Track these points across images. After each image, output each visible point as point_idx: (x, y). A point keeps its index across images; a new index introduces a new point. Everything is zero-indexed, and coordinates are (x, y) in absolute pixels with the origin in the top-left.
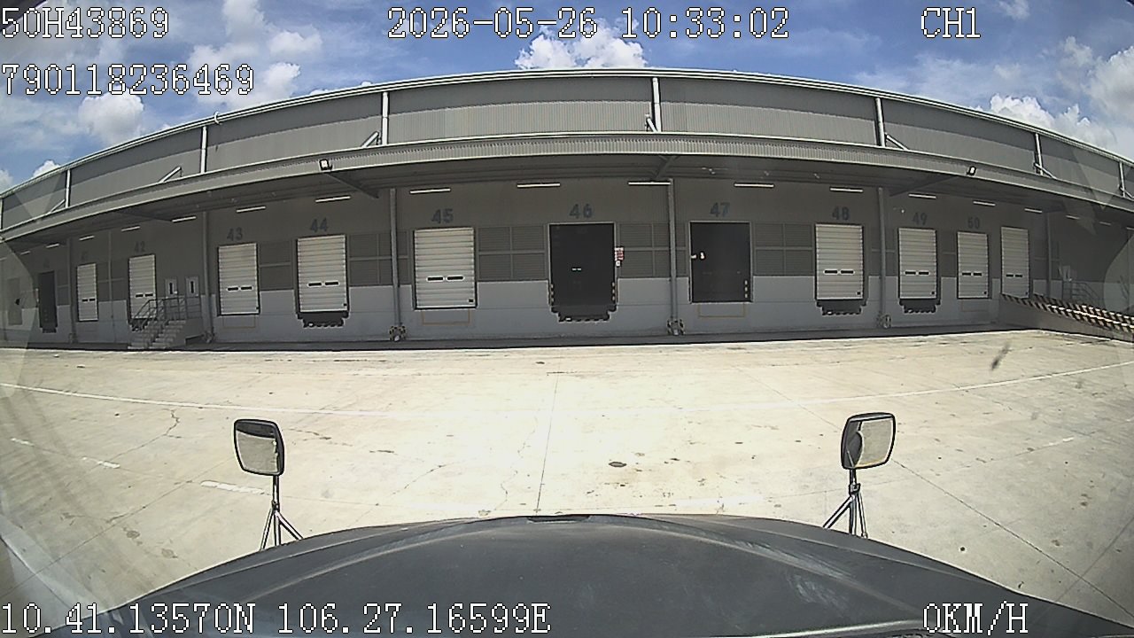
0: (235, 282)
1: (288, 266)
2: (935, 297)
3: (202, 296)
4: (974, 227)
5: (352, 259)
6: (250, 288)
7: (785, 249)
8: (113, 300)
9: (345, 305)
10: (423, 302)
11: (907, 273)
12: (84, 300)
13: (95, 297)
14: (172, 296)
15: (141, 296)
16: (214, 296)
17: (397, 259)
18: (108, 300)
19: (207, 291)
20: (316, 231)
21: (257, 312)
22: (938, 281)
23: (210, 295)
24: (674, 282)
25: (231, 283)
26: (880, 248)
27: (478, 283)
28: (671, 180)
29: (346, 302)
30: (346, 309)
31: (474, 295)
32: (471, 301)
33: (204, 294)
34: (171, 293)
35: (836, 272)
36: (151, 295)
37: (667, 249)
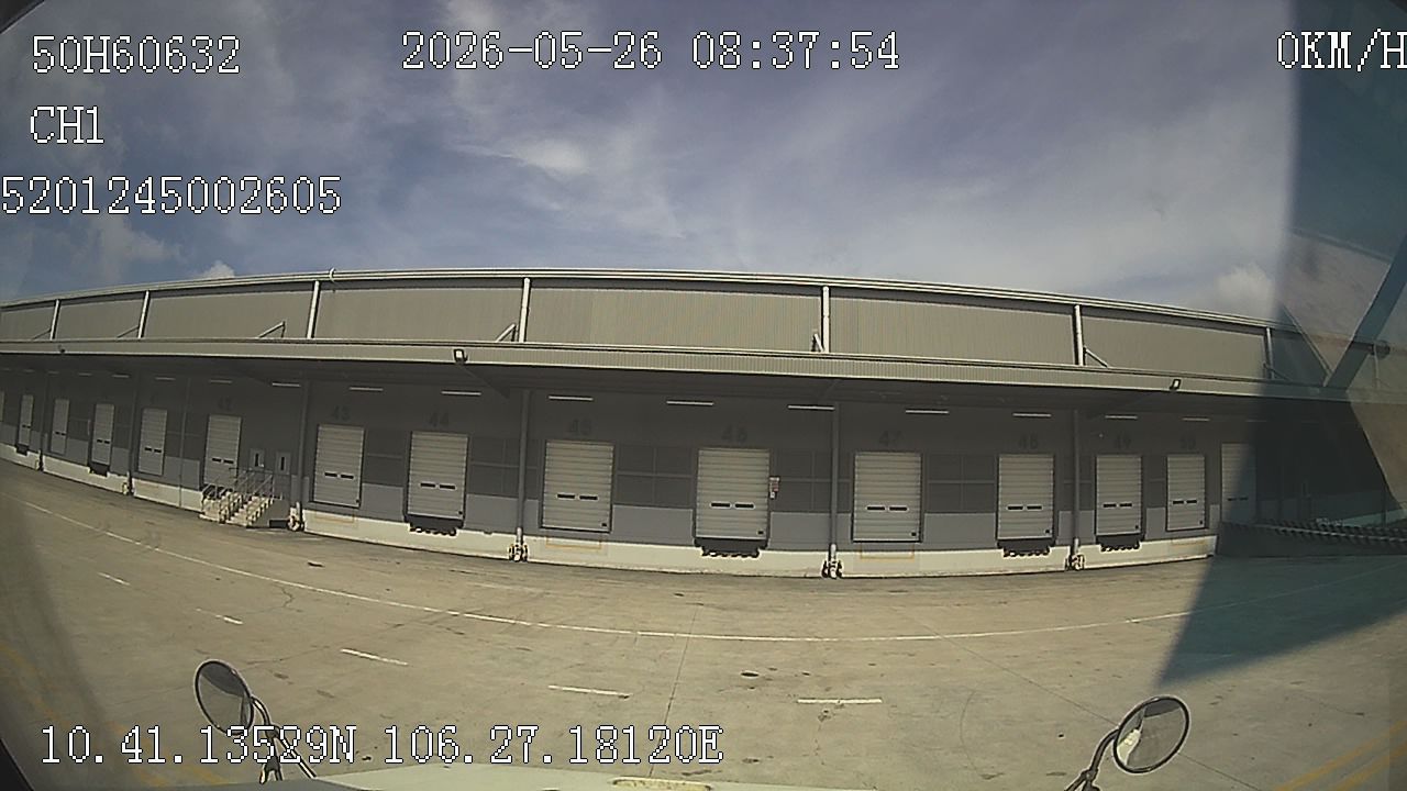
0: (335, 469)
1: (400, 460)
2: (1138, 531)
3: (293, 476)
4: (1187, 446)
5: (474, 463)
6: (352, 477)
7: (962, 482)
8: (184, 457)
9: (460, 513)
10: (550, 521)
11: (1105, 506)
12: (147, 449)
13: (162, 449)
14: (256, 469)
15: (219, 461)
16: (307, 478)
17: (526, 471)
18: (178, 456)
19: (300, 472)
20: (435, 425)
21: (357, 505)
22: (1143, 514)
23: (303, 476)
24: (833, 518)
25: (330, 467)
26: (1074, 479)
27: (614, 506)
28: (836, 403)
29: (462, 510)
30: (461, 517)
31: (608, 519)
32: (604, 525)
33: (296, 474)
34: (257, 465)
35: (1021, 508)
36: (232, 462)
37: (828, 480)
